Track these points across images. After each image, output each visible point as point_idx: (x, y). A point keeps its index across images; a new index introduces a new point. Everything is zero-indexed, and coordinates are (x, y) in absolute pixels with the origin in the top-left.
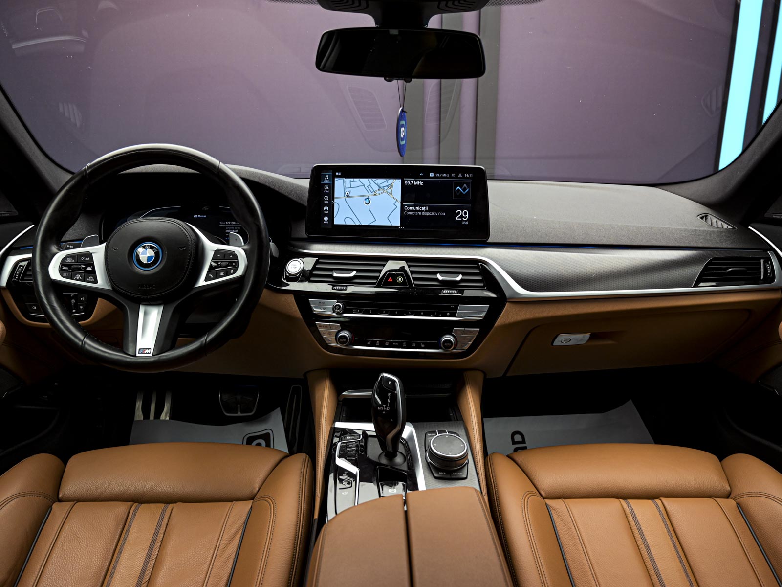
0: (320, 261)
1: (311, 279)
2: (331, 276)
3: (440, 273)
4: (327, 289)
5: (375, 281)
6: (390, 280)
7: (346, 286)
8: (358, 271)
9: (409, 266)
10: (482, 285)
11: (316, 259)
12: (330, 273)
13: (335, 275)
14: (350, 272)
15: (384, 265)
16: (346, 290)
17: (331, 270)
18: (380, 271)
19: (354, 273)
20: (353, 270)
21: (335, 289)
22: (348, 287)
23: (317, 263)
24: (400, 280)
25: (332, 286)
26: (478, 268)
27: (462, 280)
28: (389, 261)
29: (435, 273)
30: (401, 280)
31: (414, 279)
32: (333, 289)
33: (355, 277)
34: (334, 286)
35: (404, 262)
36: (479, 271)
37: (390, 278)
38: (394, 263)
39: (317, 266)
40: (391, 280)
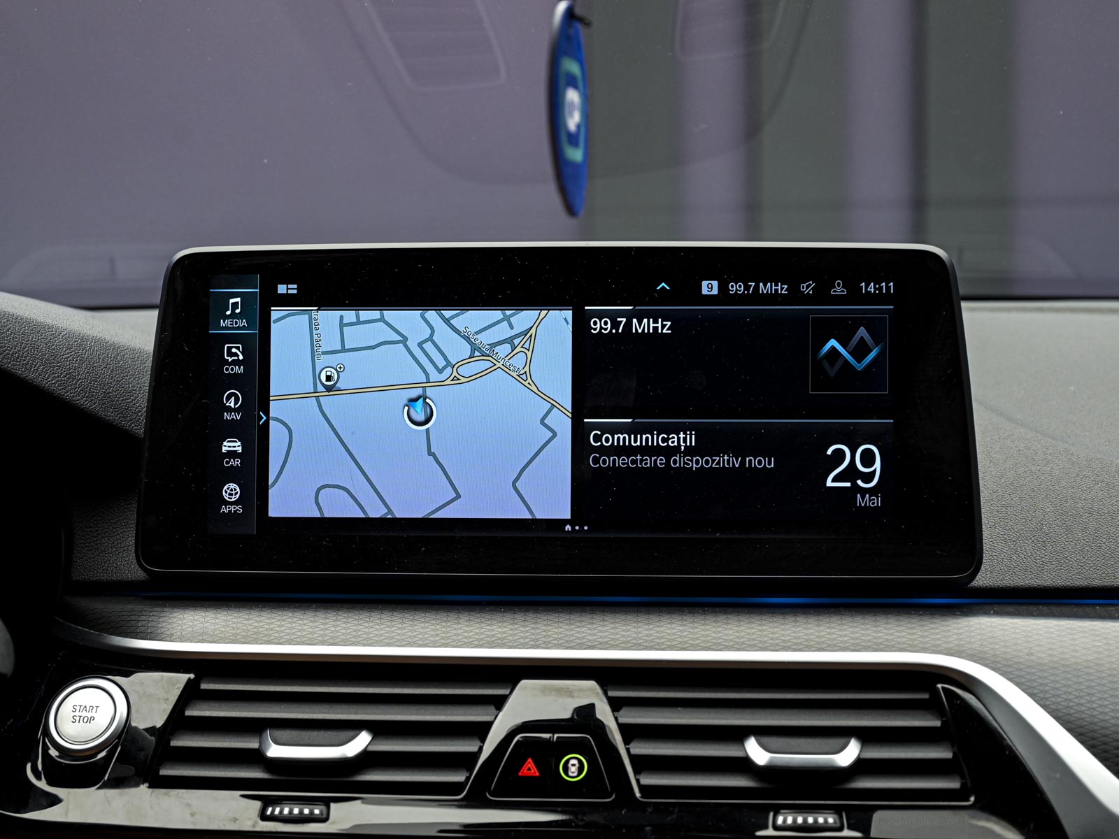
0: (204, 686)
1: (163, 772)
2: (256, 757)
3: (761, 732)
4: (235, 820)
5: (459, 777)
6: (530, 768)
7: (327, 802)
8: (378, 729)
9: (616, 704)
10: (954, 784)
11: (184, 678)
12: (253, 744)
13: (275, 751)
14: (344, 734)
15: (498, 703)
16: (324, 819)
17: (256, 727)
18: (481, 730)
19: (362, 741)
20: (357, 726)
21: (272, 818)
22: (333, 805)
23: (190, 694)
24: (573, 770)
25: (257, 805)
26: (931, 706)
27: (860, 767)
28: (524, 683)
29: (738, 735)
30: (581, 770)
31: (642, 764)
32: (264, 817)
33: (366, 759)
34: (267, 802)
35: (592, 684)
36: (937, 723)
37: (530, 763)
38: (544, 690)
39: (188, 713)
40: (535, 772)
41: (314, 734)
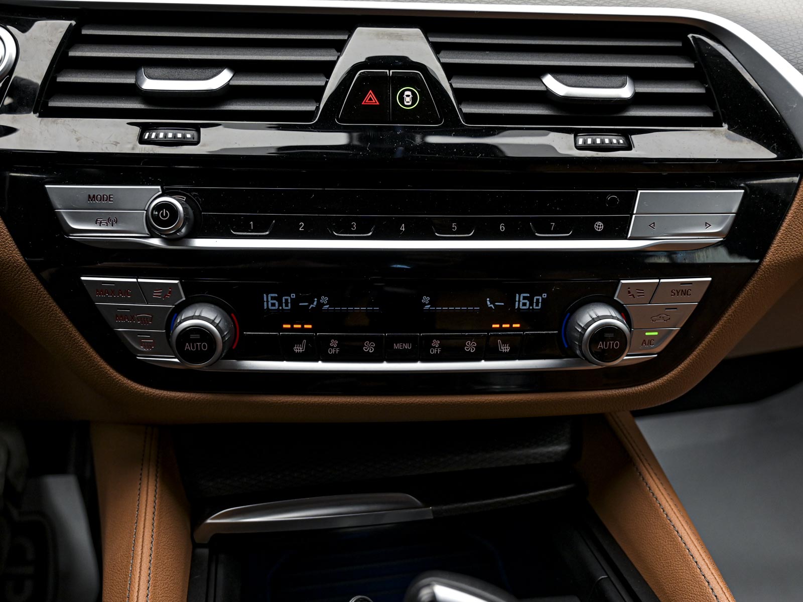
0: (85, 32)
1: (52, 104)
2: (134, 91)
3: (556, 71)
4: (116, 143)
5: (311, 107)
6: (371, 98)
7: (197, 128)
8: (238, 67)
9: (437, 48)
10: (708, 114)
11: (64, 25)
12: (130, 80)
13: (149, 84)
14: (208, 72)
15: (339, 46)
16: (197, 143)
17: (133, 65)
18: (327, 69)
19: (224, 77)
20: (219, 65)
21: (149, 142)
22: (202, 130)
23: (71, 39)
24: (408, 100)
25: (137, 130)
26: (685, 52)
27: (638, 100)
28: (359, 29)
29: (537, 73)
30: (414, 100)
31: (463, 95)
32: (142, 141)
33: (229, 92)
34: (145, 128)
35: (417, 31)
36: (692, 66)
37: (371, 95)
38: (377, 35)
39: (72, 54)
40: (375, 101)
41: (183, 72)
